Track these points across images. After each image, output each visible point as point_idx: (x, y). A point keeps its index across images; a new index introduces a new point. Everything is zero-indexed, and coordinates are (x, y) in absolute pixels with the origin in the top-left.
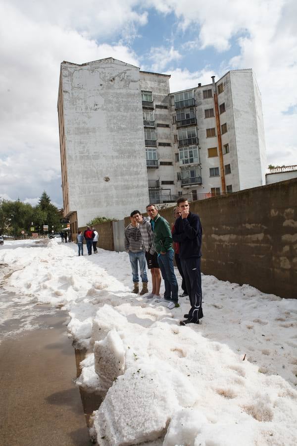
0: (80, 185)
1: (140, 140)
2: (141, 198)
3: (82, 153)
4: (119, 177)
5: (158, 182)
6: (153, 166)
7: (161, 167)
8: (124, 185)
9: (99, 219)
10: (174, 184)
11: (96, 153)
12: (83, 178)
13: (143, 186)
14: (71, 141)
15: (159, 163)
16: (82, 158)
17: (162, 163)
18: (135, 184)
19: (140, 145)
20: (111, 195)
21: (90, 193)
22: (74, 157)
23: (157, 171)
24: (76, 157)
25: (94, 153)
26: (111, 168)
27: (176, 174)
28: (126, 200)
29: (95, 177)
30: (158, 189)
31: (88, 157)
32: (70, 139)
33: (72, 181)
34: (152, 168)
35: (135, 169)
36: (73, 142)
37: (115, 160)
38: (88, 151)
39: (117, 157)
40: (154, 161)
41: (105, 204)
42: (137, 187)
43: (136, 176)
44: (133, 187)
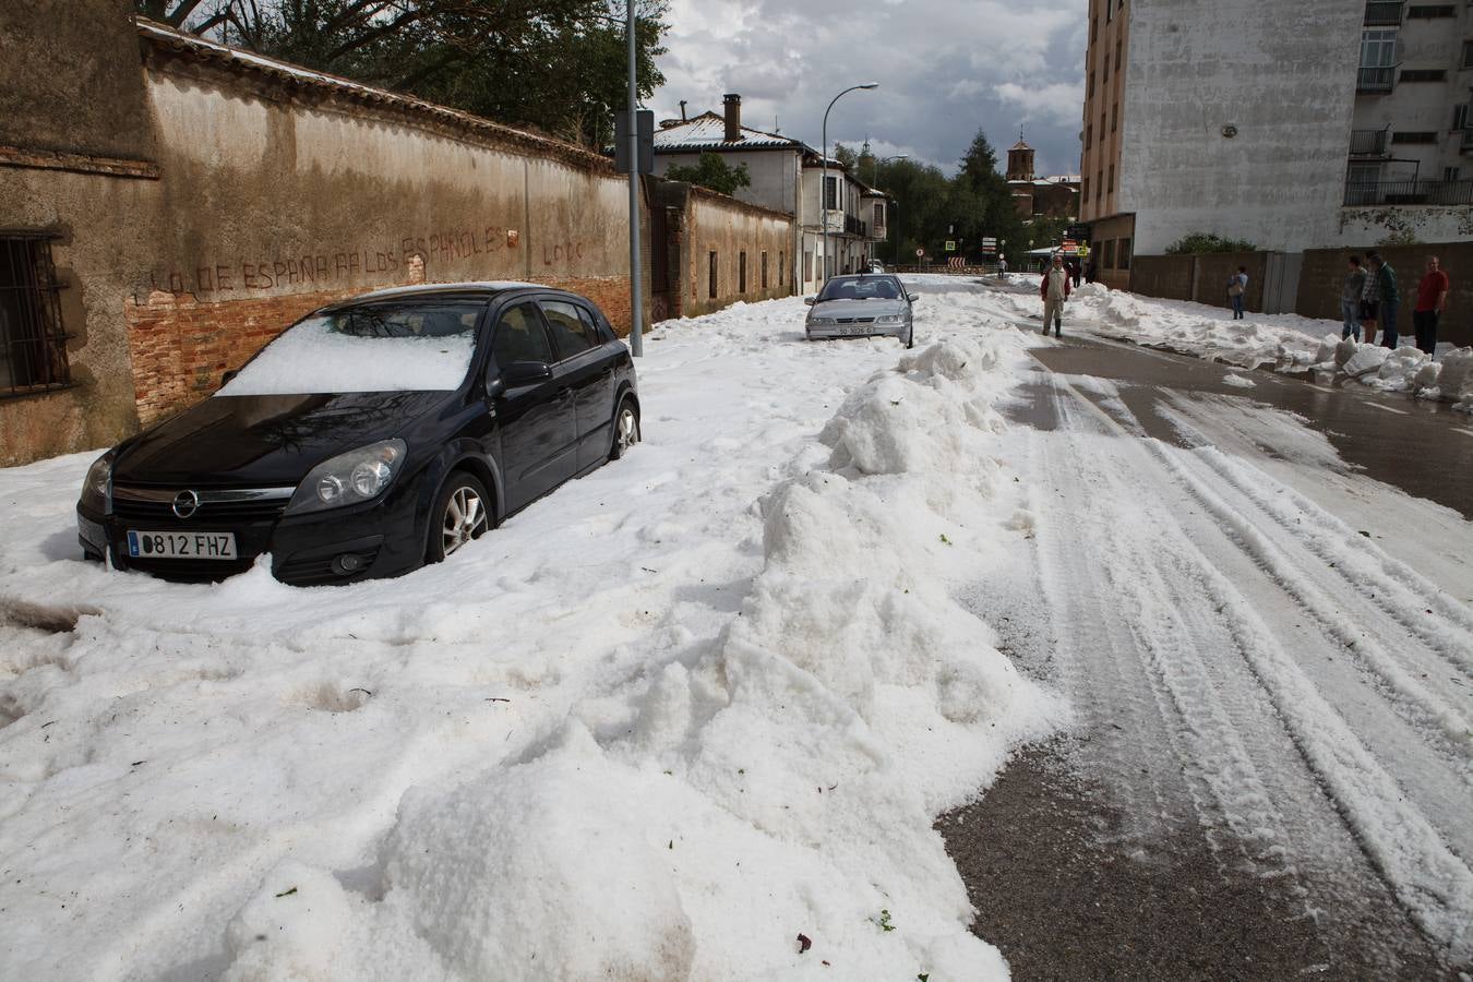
0: (1152, 144)
1: (1351, 15)
2: (1320, 187)
3: (1170, 56)
4: (1266, 127)
5: (1381, 135)
6: (1375, 86)
7: (1404, 90)
8: (1278, 148)
9: (1198, 238)
10: (1437, 143)
11: (1210, 56)
12: (1163, 127)
13: (1333, 154)
14: (1143, 24)
15: (1397, 76)
16: (1167, 71)
17: (1407, 77)
18: (1309, 146)
19: (1347, 29)
20: (1234, 176)
21: (1177, 166)
22: (1145, 69)
23: (1384, 100)
24: (1153, 68)
25: (1205, 56)
26: (1244, 101)
27: (1451, 110)
28: (1275, 191)
29: (1196, 125)
30: (1377, 157)
31: (1185, 70)
32: (1142, 20)
33: (1133, 133)
34: (1370, 92)
35: (1317, 105)
36: (1149, 28)
37: (1262, 79)
38: (1187, 51)
39: (1268, 69)
40: (1382, 71)
41: (1214, 200)
42: (1316, 154)
43: (1315, 125)
44: (1300, 156)
